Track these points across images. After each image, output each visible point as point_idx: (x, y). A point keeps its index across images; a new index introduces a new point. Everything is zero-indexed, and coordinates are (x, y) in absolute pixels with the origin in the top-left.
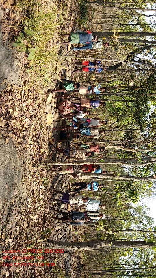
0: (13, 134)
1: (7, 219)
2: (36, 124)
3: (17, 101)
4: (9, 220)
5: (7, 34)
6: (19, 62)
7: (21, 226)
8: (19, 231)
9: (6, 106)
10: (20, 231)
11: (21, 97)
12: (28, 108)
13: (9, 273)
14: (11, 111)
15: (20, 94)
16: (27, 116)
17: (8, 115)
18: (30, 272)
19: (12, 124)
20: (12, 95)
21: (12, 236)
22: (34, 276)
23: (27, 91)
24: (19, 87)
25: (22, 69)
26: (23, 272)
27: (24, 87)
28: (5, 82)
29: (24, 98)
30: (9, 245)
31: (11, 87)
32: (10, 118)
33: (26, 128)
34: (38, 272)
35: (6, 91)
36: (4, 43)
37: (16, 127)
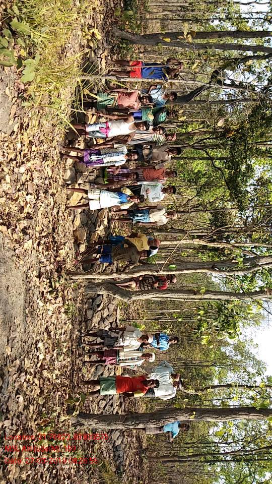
0: (2, 224)
2: (48, 206)
3: (9, 163)
4: (2, 387)
6: (7, 88)
7: (27, 395)
8: (23, 404)
10: (26, 404)
11: (16, 155)
12: (32, 176)
15: (12, 148)
16: (30, 191)
18: (48, 475)
21: (10, 414)
22: (57, 482)
23: (26, 142)
24: (10, 135)
25: (14, 101)
27: (19, 136)
29: (22, 158)
30: (4, 431)
33: (28, 213)
34: (64, 473)
37: (7, 211)
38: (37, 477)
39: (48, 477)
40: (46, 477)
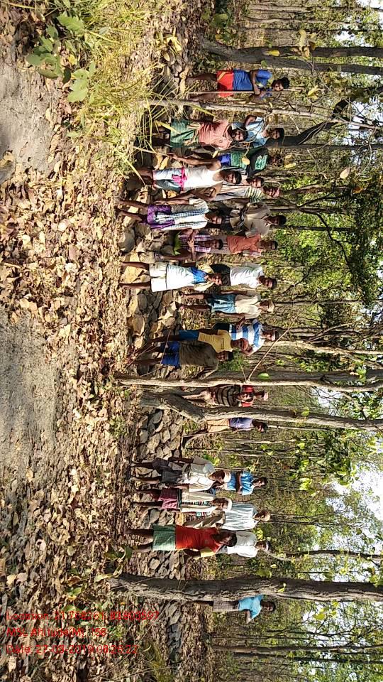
0: (30, 300)
1: (12, 521)
2: (95, 280)
3: (44, 215)
4: (17, 525)
5: (13, 29)
6: (48, 110)
7: (51, 540)
8: (44, 553)
9: (12, 225)
10: (49, 553)
11: (55, 206)
12: (75, 236)
13: (18, 660)
14: (26, 239)
15: (50, 196)
16: (71, 258)
17: (16, 249)
18: (75, 656)
19: (28, 276)
20: (27, 197)
21: (26, 565)
22: (86, 666)
23: (70, 188)
24: (49, 177)
25: (56, 130)
26: (57, 657)
27: (61, 178)
28: (9, 161)
29: (63, 210)
30: (18, 588)
31: (26, 175)
32: (23, 258)
33: (67, 287)
34: (96, 655)
35: (13, 187)
36: (4, 53)
37: (38, 282)
38: (60, 656)
39: (74, 659)
40: (71, 659)
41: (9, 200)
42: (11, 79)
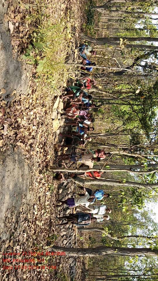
0: (21, 142)
1: (15, 226)
2: (43, 131)
3: (25, 110)
4: (17, 228)
5: (17, 47)
6: (28, 73)
7: (28, 233)
8: (26, 238)
9: (15, 115)
11: (29, 106)
12: (36, 116)
13: (17, 279)
14: (19, 120)
15: (28, 103)
16: (35, 124)
17: (16, 124)
19: (20, 133)
20: (20, 105)
21: (20, 243)
23: (34, 98)
24: (27, 96)
25: (30, 79)
26: (30, 278)
27: (31, 96)
28: (15, 93)
29: (32, 107)
30: (17, 252)
31: (20, 97)
32: (19, 127)
33: (33, 136)
34: (44, 278)
35: (15, 102)
36: (14, 56)
37: (24, 135)
40: (35, 279)
41: (14, 106)
42: (16, 65)
